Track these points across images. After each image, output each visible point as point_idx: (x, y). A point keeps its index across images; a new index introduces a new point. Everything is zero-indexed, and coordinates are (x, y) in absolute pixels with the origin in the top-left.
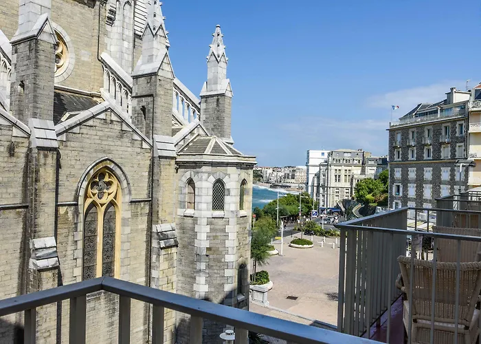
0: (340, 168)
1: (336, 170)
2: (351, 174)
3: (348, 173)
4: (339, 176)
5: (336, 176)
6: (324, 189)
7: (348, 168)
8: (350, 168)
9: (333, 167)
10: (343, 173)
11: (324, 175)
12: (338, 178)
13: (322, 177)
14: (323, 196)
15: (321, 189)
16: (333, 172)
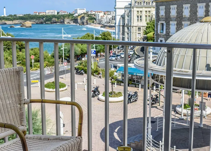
0: (141, 9)
1: (138, 11)
2: (150, 14)
3: (148, 14)
4: (141, 16)
5: (138, 16)
6: (128, 28)
7: (148, 9)
8: (149, 9)
9: (136, 9)
10: (144, 14)
11: (128, 16)
12: (140, 18)
13: (126, 18)
14: (128, 34)
15: (126, 28)
16: (135, 13)
